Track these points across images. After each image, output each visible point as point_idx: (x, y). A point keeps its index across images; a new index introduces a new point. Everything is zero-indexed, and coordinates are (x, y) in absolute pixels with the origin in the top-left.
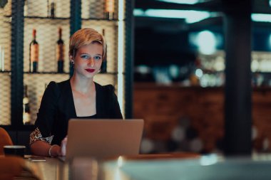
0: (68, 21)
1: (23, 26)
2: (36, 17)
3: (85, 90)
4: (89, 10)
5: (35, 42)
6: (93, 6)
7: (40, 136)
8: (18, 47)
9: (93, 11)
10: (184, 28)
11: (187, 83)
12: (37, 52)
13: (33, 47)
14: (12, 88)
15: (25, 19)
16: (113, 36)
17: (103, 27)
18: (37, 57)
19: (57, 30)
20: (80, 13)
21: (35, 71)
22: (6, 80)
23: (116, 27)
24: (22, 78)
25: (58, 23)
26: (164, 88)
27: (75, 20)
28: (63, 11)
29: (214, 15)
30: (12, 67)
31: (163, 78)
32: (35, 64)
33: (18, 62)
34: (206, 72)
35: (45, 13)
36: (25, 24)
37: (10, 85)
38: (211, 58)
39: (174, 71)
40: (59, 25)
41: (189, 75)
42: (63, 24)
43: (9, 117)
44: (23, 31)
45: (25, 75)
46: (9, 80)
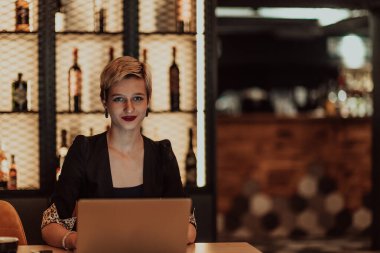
0: (120, 37)
1: (54, 46)
2: (75, 32)
3: (128, 149)
4: (157, 18)
5: (76, 67)
6: (163, 10)
7: (56, 215)
8: (48, 77)
9: (164, 18)
10: (317, 32)
11: (319, 113)
12: (79, 80)
13: (73, 73)
14: (40, 136)
15: (58, 36)
16: (190, 58)
17: (173, 44)
18: (79, 87)
19: (107, 50)
20: (137, 25)
21: (78, 110)
22: (31, 124)
23: (194, 42)
24: (55, 121)
25: (107, 39)
26: (286, 121)
27: (131, 35)
28: (114, 24)
29: (357, 13)
30: (40, 105)
31: (285, 107)
32: (77, 99)
33: (48, 98)
34: (352, 93)
35: (92, 26)
36: (58, 43)
37: (37, 132)
38: (357, 73)
39: (301, 95)
40: (108, 43)
41: (322, 101)
42: (115, 42)
43: (37, 177)
44: (54, 54)
45: (60, 117)
46: (37, 124)
